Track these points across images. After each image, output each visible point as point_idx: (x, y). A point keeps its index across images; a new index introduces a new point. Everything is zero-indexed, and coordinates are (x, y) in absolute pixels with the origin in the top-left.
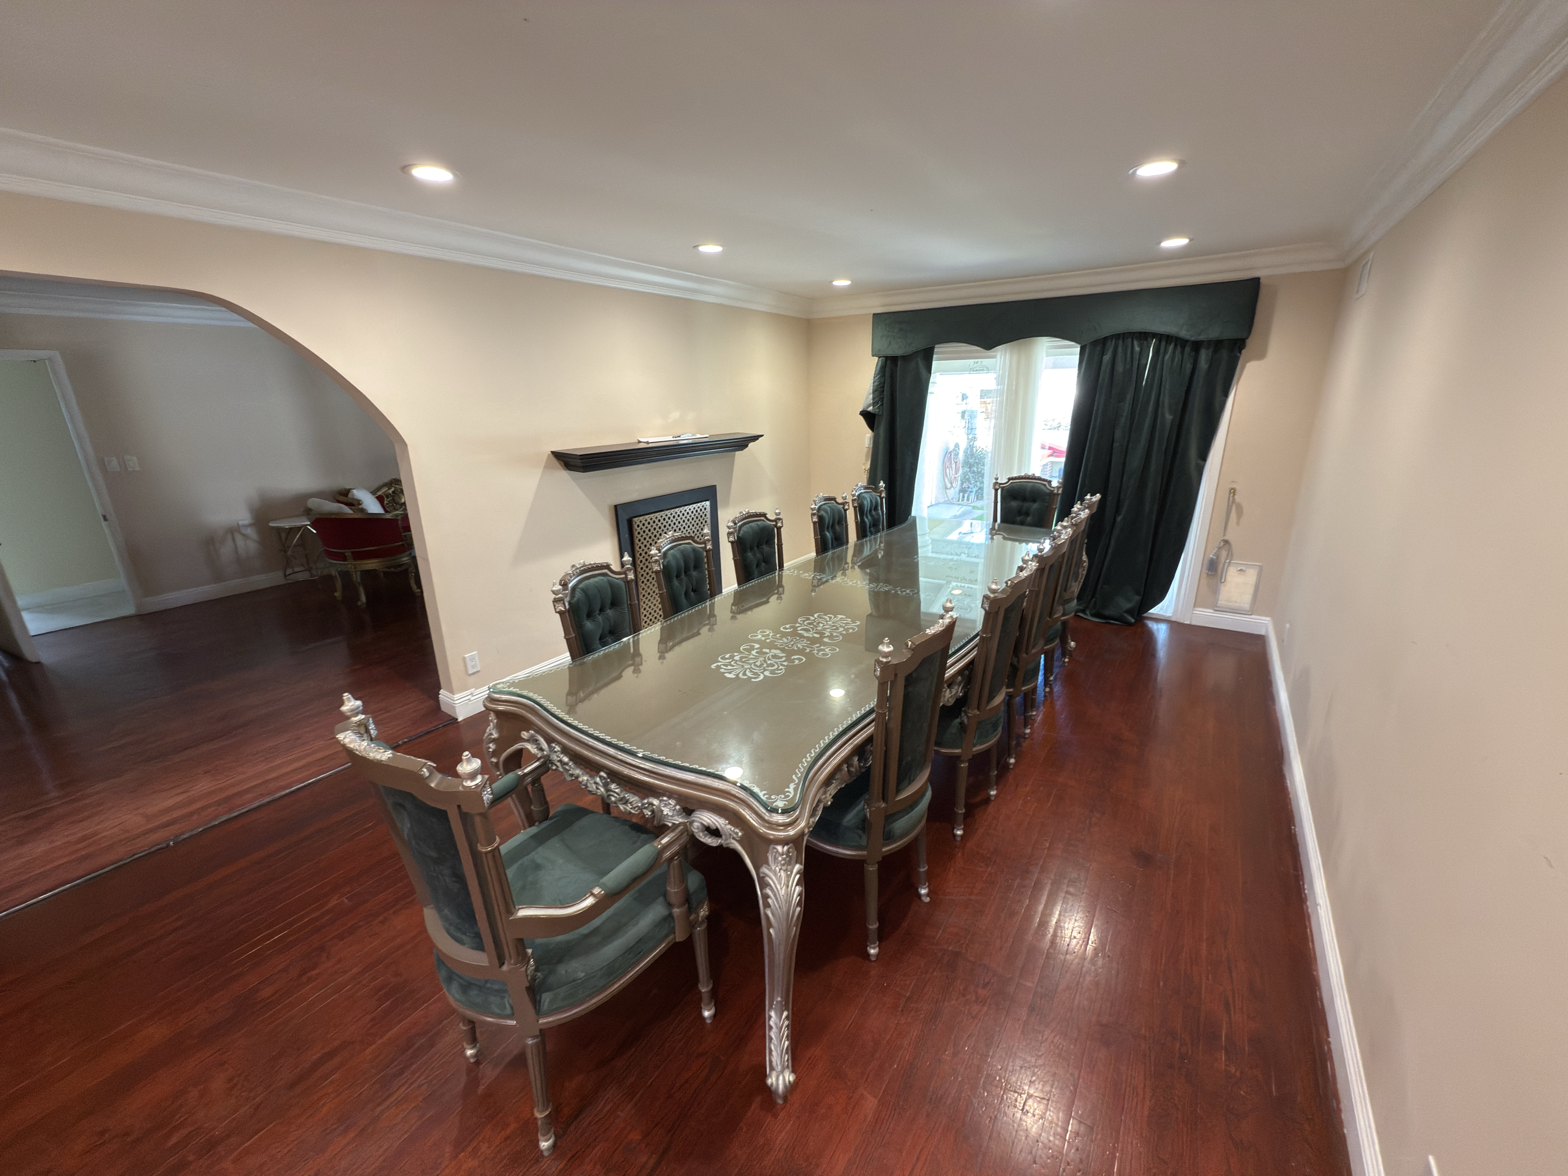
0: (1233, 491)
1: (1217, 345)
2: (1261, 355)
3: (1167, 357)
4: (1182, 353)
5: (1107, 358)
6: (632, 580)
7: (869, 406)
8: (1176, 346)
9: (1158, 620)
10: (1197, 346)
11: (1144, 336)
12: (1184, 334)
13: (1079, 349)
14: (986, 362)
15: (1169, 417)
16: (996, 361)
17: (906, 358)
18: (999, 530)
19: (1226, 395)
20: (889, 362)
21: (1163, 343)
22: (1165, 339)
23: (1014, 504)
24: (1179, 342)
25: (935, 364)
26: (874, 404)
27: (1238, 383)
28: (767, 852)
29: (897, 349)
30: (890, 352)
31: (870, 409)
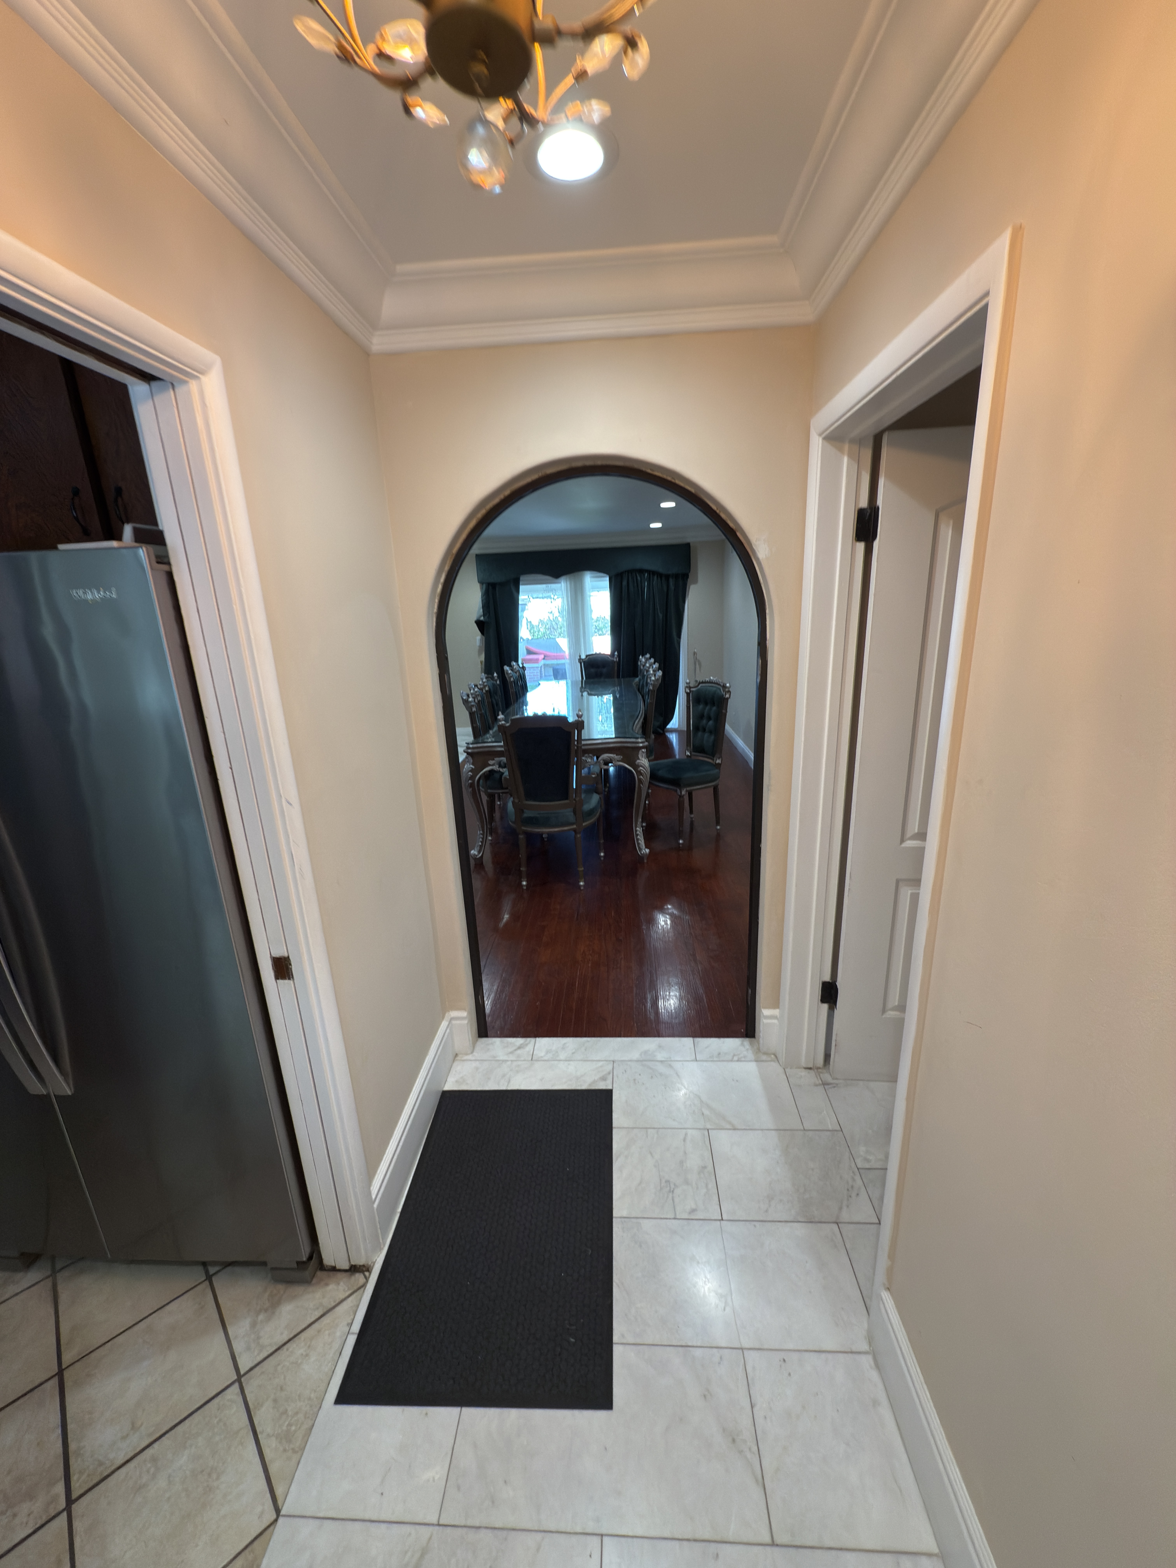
0: (695, 653)
1: (676, 576)
2: (695, 582)
3: (654, 582)
4: (661, 580)
5: (625, 583)
6: (475, 711)
7: (481, 616)
8: (657, 577)
9: (672, 731)
10: (667, 577)
11: (641, 571)
12: (661, 570)
13: (608, 579)
14: (553, 586)
15: (661, 615)
16: (561, 586)
17: (502, 584)
18: (585, 688)
19: (684, 602)
20: (490, 587)
21: (651, 576)
22: (652, 573)
23: (593, 670)
24: (660, 575)
25: (522, 588)
26: (484, 615)
27: (688, 595)
28: (638, 754)
29: (496, 578)
30: (492, 580)
31: (482, 618)
